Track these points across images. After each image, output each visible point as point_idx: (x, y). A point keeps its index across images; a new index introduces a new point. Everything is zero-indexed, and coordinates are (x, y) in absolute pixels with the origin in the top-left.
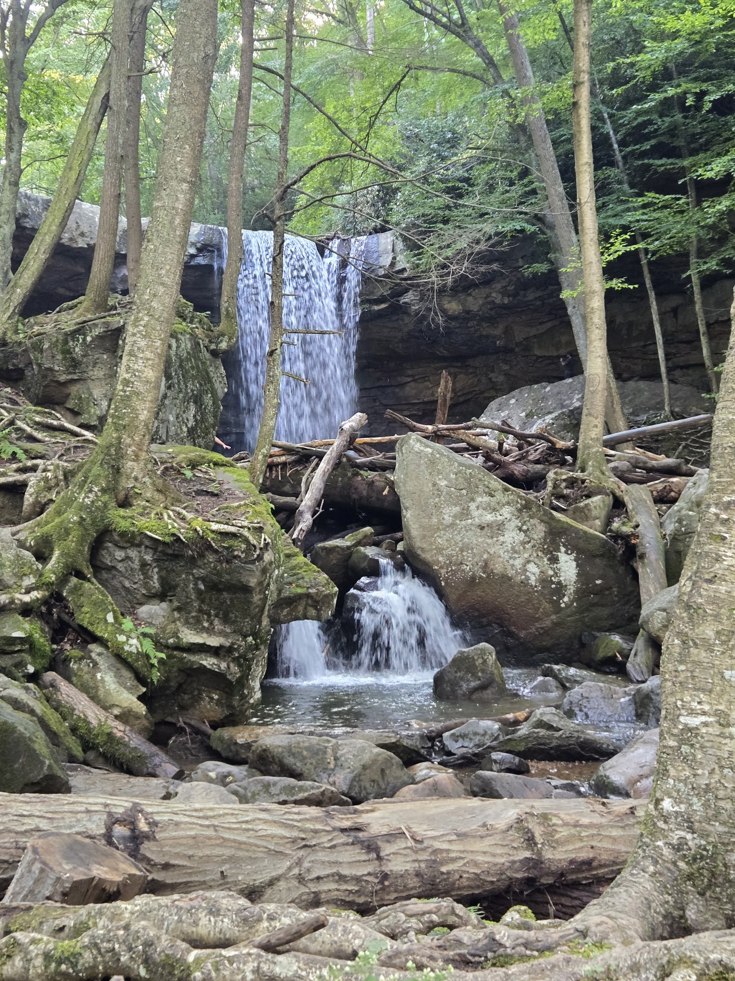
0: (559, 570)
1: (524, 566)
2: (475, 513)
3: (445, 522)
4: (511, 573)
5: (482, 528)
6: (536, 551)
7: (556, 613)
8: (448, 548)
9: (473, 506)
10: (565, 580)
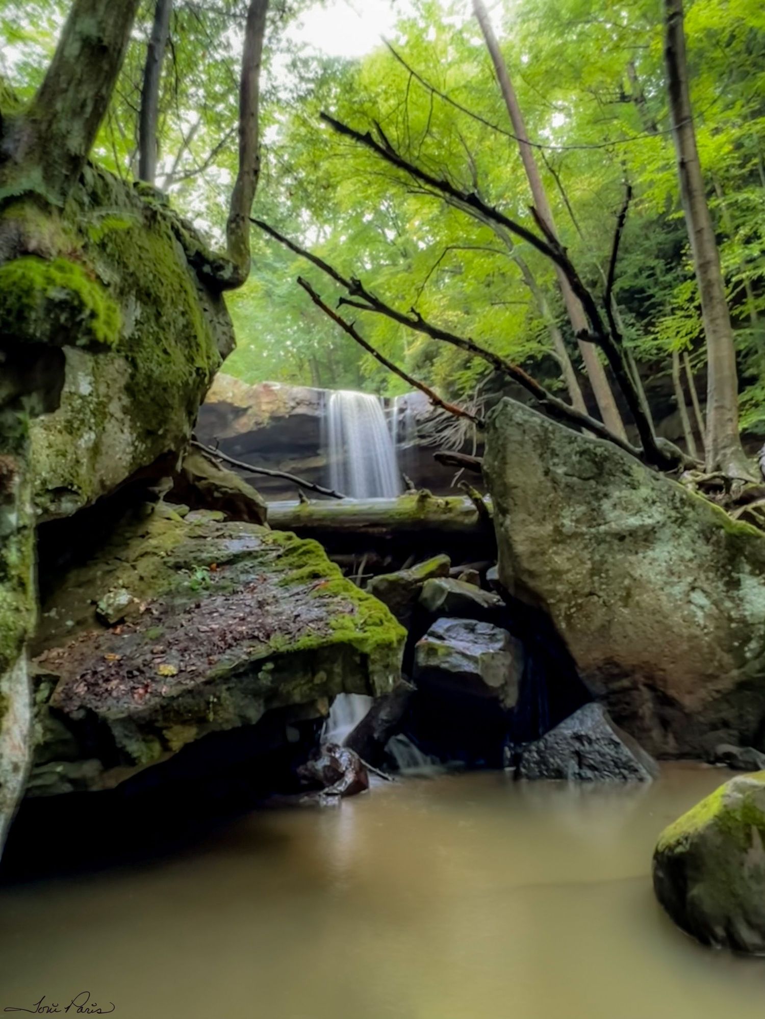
0: (741, 600)
1: (688, 595)
2: (612, 515)
3: (564, 530)
4: (667, 606)
5: (622, 538)
6: (705, 571)
7: (740, 667)
8: (568, 571)
9: (606, 505)
10: (752, 615)
